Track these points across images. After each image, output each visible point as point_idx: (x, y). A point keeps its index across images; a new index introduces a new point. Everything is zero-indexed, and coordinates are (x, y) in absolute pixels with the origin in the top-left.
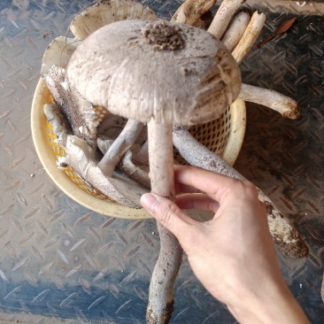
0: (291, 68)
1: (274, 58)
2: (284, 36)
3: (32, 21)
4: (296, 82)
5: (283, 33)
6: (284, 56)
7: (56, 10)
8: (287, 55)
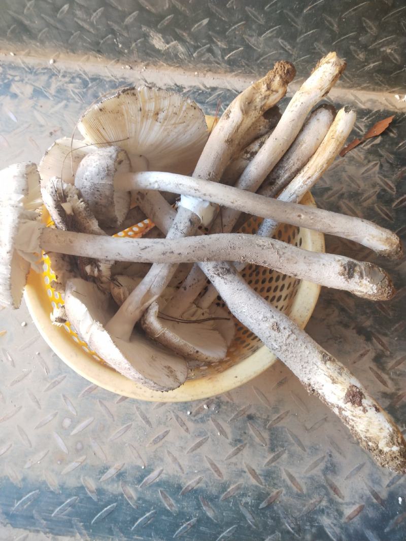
0: (387, 184)
1: (363, 170)
2: (378, 141)
3: (35, 113)
4: (394, 204)
5: (376, 137)
6: (377, 168)
7: (68, 99)
8: (381, 166)
